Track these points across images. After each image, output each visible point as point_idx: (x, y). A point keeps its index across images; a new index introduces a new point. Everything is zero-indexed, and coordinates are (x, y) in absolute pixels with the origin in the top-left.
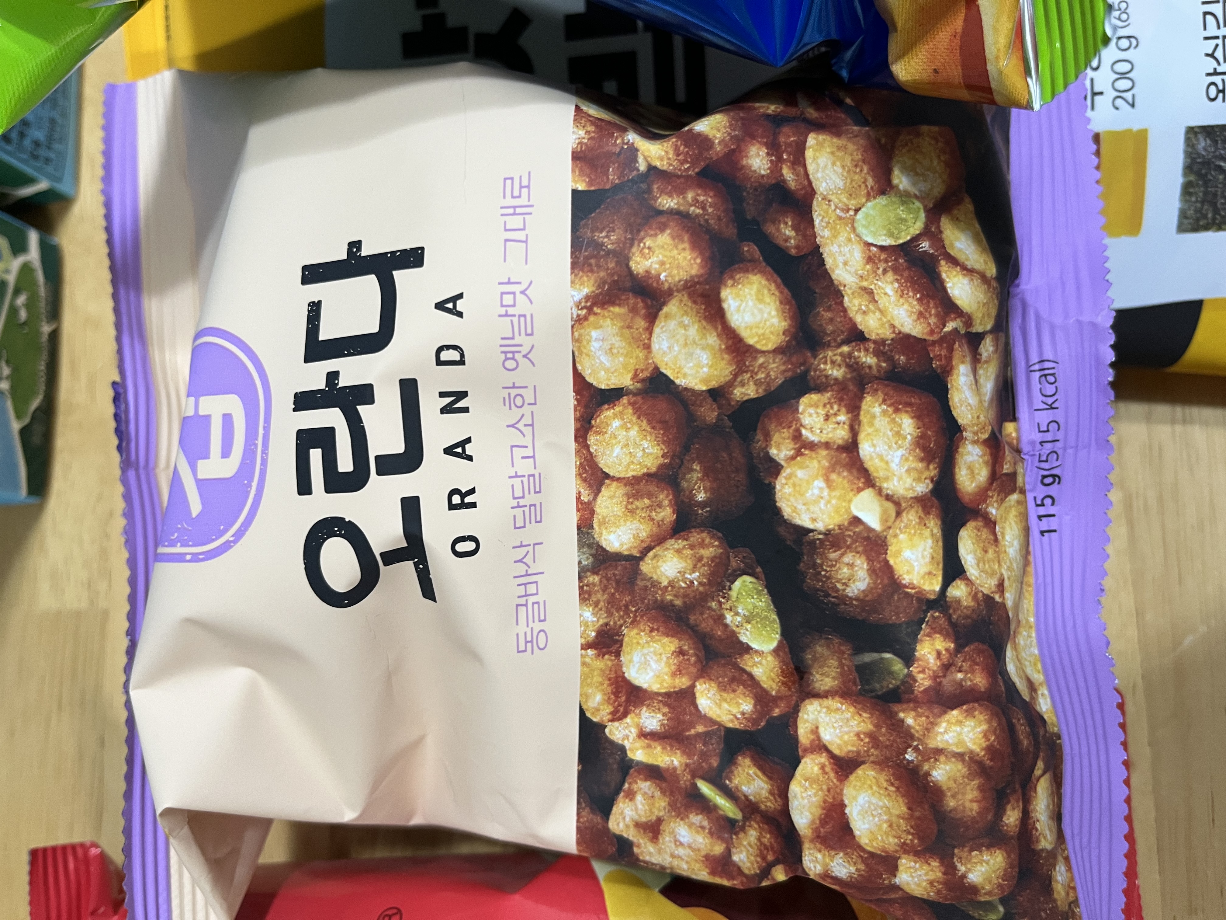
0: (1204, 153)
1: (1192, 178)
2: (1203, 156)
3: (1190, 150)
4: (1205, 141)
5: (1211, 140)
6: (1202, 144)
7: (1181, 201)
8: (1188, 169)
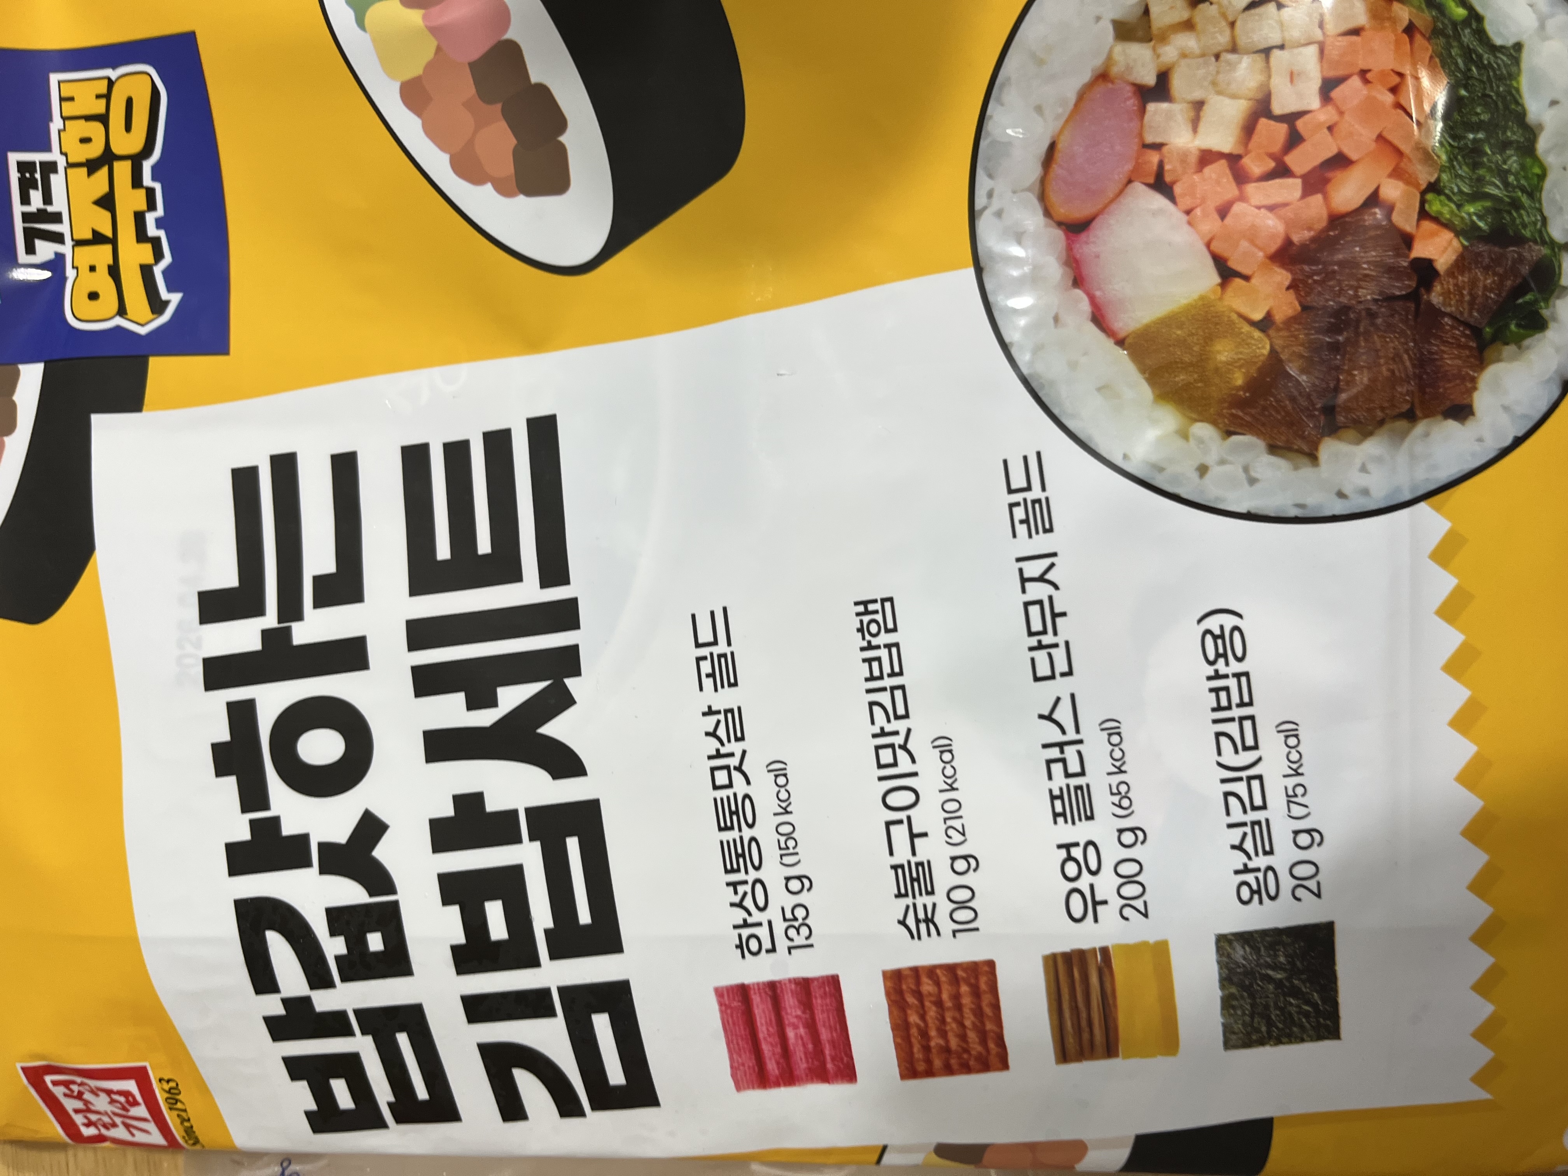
0: (1244, 962)
1: (1233, 990)
2: (1244, 965)
3: (1225, 959)
4: (1244, 948)
5: (1251, 947)
6: (1239, 953)
7: (1223, 1015)
8: (1225, 981)
